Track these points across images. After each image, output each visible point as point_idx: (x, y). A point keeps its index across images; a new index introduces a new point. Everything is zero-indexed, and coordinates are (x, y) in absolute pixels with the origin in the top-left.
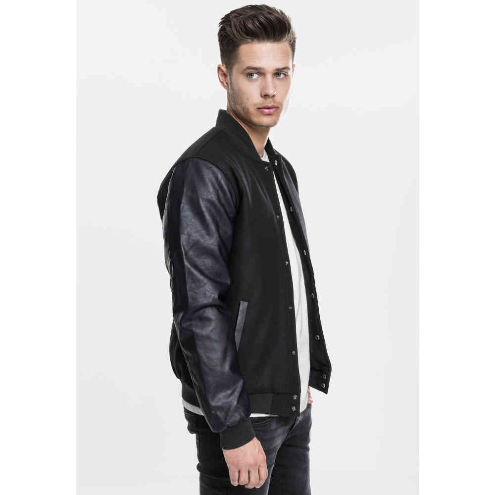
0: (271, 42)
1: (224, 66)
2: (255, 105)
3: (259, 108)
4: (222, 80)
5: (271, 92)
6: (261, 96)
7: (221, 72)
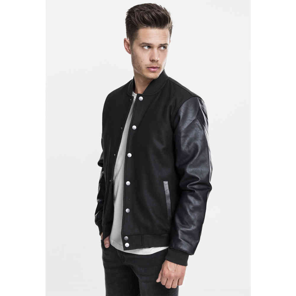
0: (158, 29)
1: (128, 39)
2: (146, 65)
3: (148, 68)
4: (126, 48)
5: (156, 58)
6: (150, 61)
7: (126, 43)
